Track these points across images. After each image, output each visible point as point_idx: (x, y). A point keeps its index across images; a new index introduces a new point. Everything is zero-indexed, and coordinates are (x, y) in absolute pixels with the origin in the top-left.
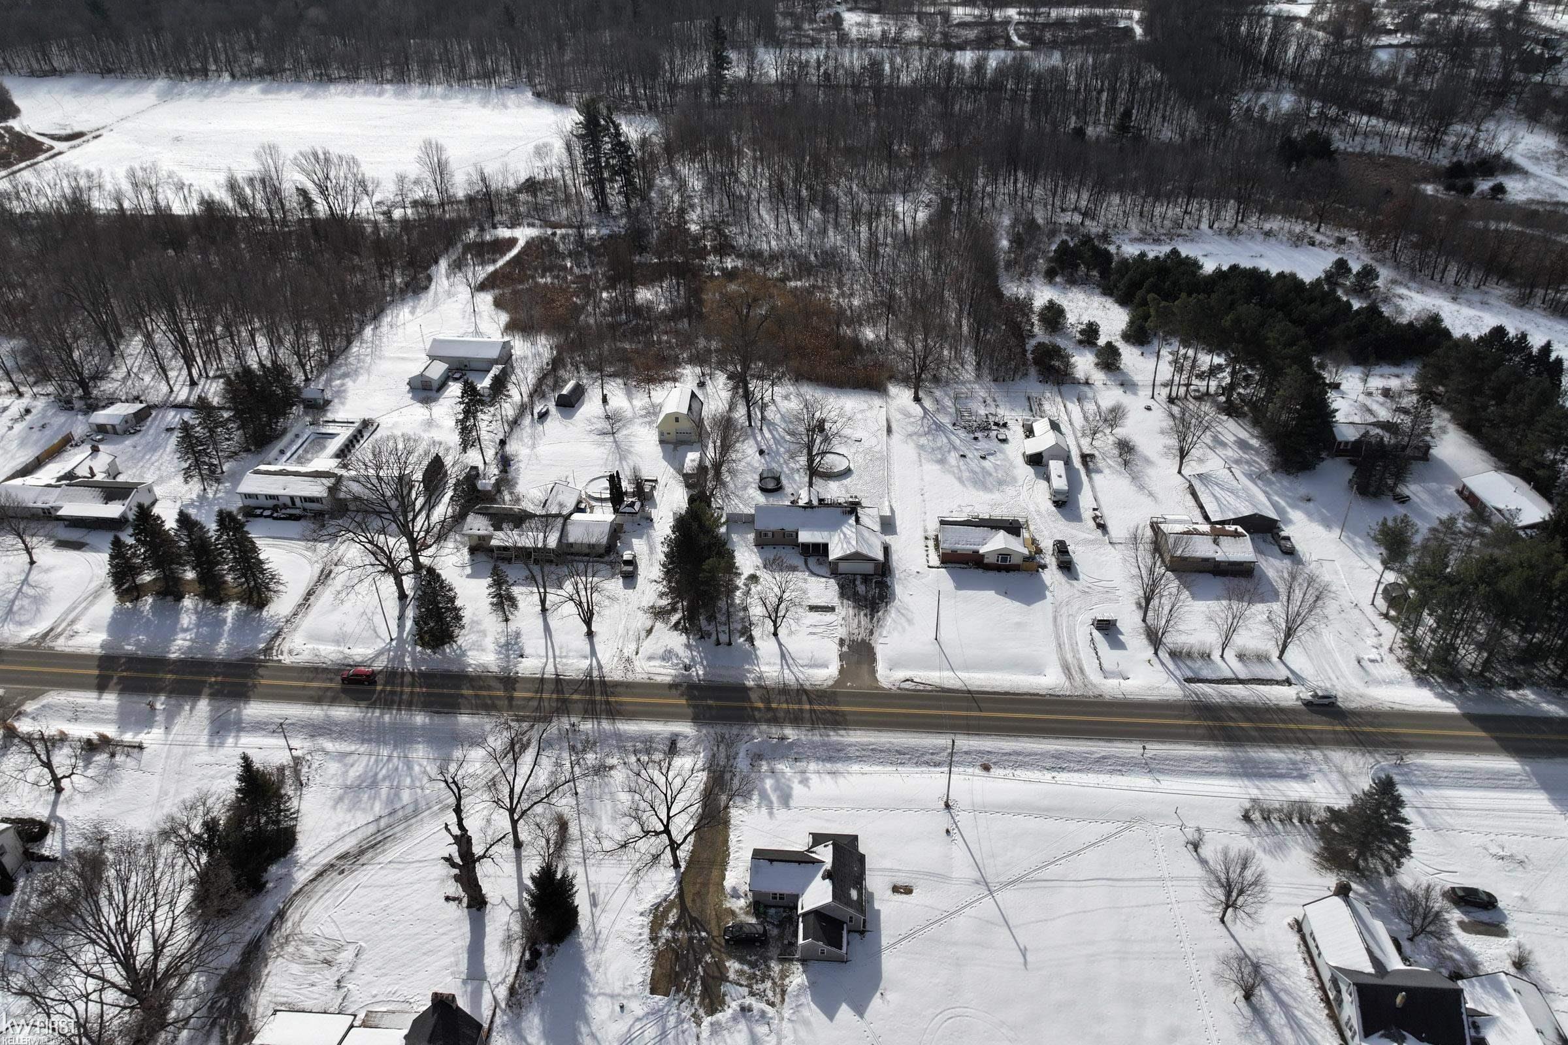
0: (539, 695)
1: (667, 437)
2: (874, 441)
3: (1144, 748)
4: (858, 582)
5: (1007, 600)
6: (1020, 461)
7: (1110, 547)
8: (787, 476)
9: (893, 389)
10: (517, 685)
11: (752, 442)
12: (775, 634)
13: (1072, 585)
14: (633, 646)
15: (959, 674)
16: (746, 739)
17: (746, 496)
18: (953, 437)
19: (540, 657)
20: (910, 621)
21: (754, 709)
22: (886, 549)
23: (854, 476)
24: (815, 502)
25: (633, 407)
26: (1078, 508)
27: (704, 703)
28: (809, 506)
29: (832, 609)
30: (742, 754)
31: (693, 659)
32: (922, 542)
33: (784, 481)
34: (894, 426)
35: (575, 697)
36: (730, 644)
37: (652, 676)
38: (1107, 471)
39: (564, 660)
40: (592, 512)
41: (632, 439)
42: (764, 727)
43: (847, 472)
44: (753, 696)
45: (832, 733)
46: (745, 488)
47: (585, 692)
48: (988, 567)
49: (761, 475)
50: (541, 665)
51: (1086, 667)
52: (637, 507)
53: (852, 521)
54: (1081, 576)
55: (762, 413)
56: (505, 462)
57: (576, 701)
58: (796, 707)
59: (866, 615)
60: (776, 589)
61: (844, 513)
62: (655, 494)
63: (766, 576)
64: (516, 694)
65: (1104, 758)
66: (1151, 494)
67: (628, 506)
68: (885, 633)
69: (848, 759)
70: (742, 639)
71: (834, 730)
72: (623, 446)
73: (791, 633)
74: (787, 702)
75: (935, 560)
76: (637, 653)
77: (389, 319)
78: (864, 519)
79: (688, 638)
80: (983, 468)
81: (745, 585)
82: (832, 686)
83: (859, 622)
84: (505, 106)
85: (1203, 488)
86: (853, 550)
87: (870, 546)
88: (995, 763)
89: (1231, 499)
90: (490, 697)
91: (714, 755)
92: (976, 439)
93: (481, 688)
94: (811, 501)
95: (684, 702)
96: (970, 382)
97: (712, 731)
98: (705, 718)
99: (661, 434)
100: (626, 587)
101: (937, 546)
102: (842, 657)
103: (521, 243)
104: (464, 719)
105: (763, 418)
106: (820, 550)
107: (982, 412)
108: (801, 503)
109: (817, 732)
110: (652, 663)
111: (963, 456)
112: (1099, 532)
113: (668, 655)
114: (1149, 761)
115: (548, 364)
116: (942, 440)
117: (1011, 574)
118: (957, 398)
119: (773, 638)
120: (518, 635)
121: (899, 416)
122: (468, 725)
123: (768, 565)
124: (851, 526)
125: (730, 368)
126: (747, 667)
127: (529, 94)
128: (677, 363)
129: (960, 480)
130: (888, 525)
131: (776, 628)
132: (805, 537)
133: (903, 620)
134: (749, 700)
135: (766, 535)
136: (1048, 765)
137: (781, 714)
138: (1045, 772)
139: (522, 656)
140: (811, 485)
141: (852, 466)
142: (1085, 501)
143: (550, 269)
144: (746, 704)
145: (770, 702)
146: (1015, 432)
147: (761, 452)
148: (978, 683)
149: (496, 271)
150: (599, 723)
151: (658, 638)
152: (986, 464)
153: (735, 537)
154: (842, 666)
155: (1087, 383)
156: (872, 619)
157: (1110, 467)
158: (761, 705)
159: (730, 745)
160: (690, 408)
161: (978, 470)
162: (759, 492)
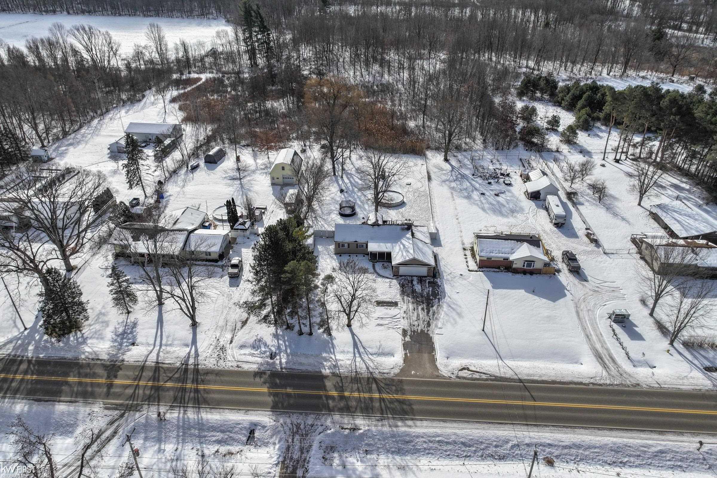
0: (136, 383)
1: (276, 181)
2: (419, 185)
3: (701, 443)
4: (415, 283)
5: (536, 297)
6: (523, 197)
7: (605, 257)
8: (360, 207)
9: (429, 154)
10: (120, 373)
11: (336, 185)
12: (349, 326)
13: (583, 285)
14: (229, 336)
15: (507, 362)
16: (320, 429)
17: (330, 219)
18: (474, 183)
19: (148, 344)
20: (459, 315)
21: (328, 397)
22: (435, 257)
23: (407, 207)
24: (380, 222)
25: (256, 164)
26: (573, 228)
27: (283, 391)
28: (376, 224)
29: (395, 304)
30: (315, 446)
31: (279, 347)
32: (462, 252)
33: (358, 210)
34: (433, 176)
35: (169, 384)
36: (311, 334)
37: (240, 364)
38: (586, 204)
39: (169, 348)
40: (215, 229)
41: (253, 182)
42: (337, 417)
43: (402, 204)
44: (329, 384)
45: (400, 423)
46: (329, 214)
47: (178, 380)
48: (516, 271)
49: (340, 205)
50: (146, 353)
51: (615, 356)
52: (247, 225)
53: (409, 235)
54: (589, 278)
55: (342, 166)
56: (160, 195)
57: (169, 389)
58: (367, 395)
59: (423, 309)
60: (350, 288)
61: (403, 229)
62: (264, 217)
63: (341, 277)
64: (117, 382)
65: (661, 452)
66: (623, 219)
67: (240, 224)
68: (440, 325)
69: (416, 451)
70: (321, 330)
71: (402, 419)
72: (246, 187)
73: (362, 326)
74: (358, 390)
75: (473, 265)
76: (231, 342)
77: (110, 116)
78: (418, 235)
79: (277, 329)
80: (498, 202)
81: (323, 284)
82: (397, 375)
83: (418, 315)
84: (210, 26)
85: (664, 214)
86: (411, 257)
87: (424, 254)
88: (557, 457)
89: (691, 221)
90: (92, 385)
91: (288, 448)
92: (490, 183)
93: (86, 376)
94: (377, 220)
95: (265, 390)
96: (480, 150)
97: (288, 421)
98: (283, 408)
99: (273, 178)
100: (231, 285)
101: (473, 256)
102: (406, 346)
103: (203, 80)
104: (61, 408)
105: (343, 169)
106: (386, 257)
107: (491, 167)
108: (370, 222)
109: (386, 422)
110: (243, 351)
111: (483, 194)
112: (593, 245)
113: (258, 344)
114: (706, 456)
115: (204, 139)
116: (466, 184)
117: (534, 276)
118: (472, 159)
119: (346, 328)
120: (135, 325)
121: (436, 170)
122: (63, 413)
123: (343, 267)
124: (408, 239)
125: (323, 142)
126: (324, 355)
127: (224, 21)
128: (289, 139)
129: (483, 209)
130: (435, 239)
131: (350, 320)
132: (373, 247)
133: (454, 314)
134: (324, 388)
135: (343, 246)
136: (609, 459)
137: (354, 404)
138: (608, 467)
139: (133, 344)
140: (377, 210)
141: (405, 200)
142: (576, 222)
143: (217, 92)
144: (321, 393)
145: (343, 391)
146: (516, 179)
147: (342, 191)
148: (526, 371)
149: (185, 93)
150: (185, 411)
151: (252, 329)
152: (499, 199)
153: (320, 248)
154: (406, 354)
155: (557, 151)
156: (428, 312)
157: (588, 201)
158: (334, 393)
159: (305, 436)
160: (293, 161)
161: (494, 203)
162: (339, 217)
